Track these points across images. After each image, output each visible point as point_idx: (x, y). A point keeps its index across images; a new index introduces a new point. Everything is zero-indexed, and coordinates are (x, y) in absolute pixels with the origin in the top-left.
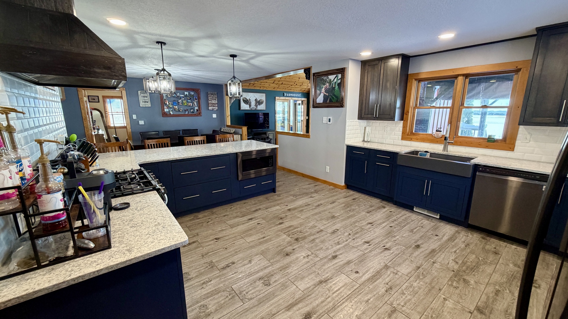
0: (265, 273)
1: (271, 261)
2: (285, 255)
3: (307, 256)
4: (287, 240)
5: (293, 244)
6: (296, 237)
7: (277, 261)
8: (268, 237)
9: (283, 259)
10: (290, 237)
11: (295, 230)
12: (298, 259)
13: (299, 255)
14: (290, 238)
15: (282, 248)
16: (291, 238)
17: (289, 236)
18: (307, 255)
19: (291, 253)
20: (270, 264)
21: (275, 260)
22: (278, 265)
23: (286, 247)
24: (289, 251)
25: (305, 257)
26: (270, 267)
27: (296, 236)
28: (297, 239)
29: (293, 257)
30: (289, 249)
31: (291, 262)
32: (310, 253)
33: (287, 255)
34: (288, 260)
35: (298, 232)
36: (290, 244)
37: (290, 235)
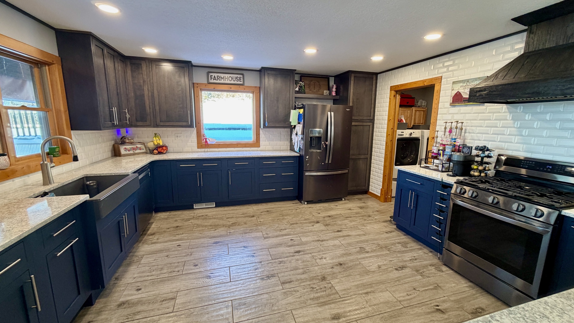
0: (364, 255)
1: (358, 262)
2: (343, 265)
3: (322, 258)
4: (337, 280)
5: (330, 274)
6: (324, 282)
7: (351, 261)
8: (361, 292)
9: (347, 262)
10: (330, 285)
11: (319, 295)
12: (332, 258)
13: (330, 261)
14: (332, 283)
15: (345, 273)
16: (330, 283)
17: (332, 287)
18: (322, 260)
19: (337, 265)
20: (360, 260)
21: (355, 263)
22: (351, 258)
23: (340, 272)
24: (338, 267)
25: (325, 259)
26: (359, 258)
27: (323, 284)
28: (324, 279)
29: (336, 261)
30: (337, 269)
31: (339, 257)
32: (318, 261)
33: (341, 264)
34: (341, 260)
35: (317, 290)
36: (334, 275)
37: (330, 288)
